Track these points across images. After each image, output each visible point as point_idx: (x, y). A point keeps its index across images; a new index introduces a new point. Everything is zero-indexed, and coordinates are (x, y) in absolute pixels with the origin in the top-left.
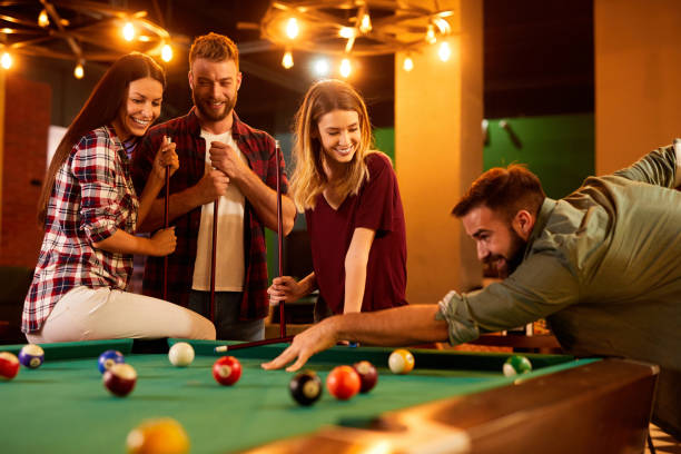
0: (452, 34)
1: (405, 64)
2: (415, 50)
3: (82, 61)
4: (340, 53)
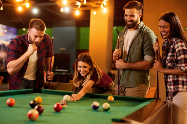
0: (107, 6)
1: (94, 13)
2: (97, 9)
3: (3, 5)
4: (76, 8)
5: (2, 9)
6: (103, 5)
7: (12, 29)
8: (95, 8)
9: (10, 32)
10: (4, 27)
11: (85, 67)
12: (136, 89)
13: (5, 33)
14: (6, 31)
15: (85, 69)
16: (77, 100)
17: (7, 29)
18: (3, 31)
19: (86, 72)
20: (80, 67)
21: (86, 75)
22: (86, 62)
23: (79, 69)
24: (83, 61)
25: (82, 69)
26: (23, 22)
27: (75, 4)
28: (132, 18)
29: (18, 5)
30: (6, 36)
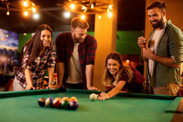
1: (98, 17)
2: (102, 14)
3: (9, 10)
4: (82, 13)
5: (8, 13)
6: (109, 9)
7: (14, 34)
8: (100, 13)
9: (12, 37)
10: (6, 32)
11: (114, 65)
12: (163, 88)
13: (6, 38)
14: (7, 36)
15: (115, 67)
16: (106, 99)
17: (8, 34)
18: (4, 36)
19: (116, 69)
20: (110, 65)
21: (116, 74)
22: (116, 60)
23: (109, 67)
24: (113, 58)
25: (112, 67)
26: (25, 27)
27: (81, 8)
28: (156, 18)
29: (24, 9)
30: (7, 41)
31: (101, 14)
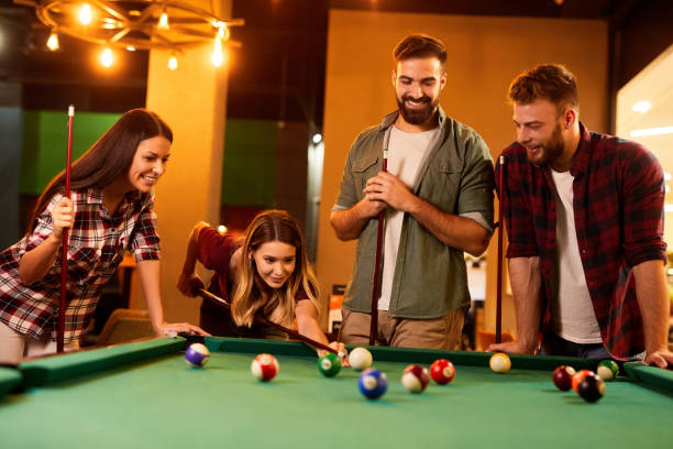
4: (104, 42)
8: (175, 47)
11: (287, 260)
15: (288, 267)
23: (268, 267)
25: (277, 268)
28: (427, 90)
31: (177, 53)
